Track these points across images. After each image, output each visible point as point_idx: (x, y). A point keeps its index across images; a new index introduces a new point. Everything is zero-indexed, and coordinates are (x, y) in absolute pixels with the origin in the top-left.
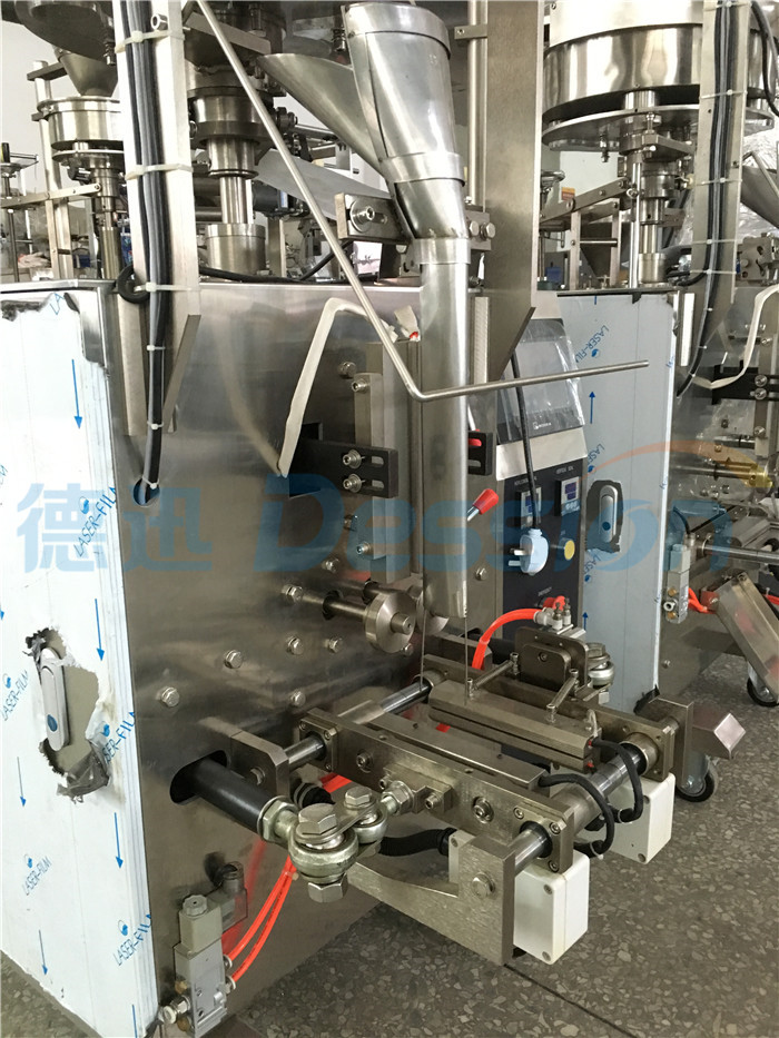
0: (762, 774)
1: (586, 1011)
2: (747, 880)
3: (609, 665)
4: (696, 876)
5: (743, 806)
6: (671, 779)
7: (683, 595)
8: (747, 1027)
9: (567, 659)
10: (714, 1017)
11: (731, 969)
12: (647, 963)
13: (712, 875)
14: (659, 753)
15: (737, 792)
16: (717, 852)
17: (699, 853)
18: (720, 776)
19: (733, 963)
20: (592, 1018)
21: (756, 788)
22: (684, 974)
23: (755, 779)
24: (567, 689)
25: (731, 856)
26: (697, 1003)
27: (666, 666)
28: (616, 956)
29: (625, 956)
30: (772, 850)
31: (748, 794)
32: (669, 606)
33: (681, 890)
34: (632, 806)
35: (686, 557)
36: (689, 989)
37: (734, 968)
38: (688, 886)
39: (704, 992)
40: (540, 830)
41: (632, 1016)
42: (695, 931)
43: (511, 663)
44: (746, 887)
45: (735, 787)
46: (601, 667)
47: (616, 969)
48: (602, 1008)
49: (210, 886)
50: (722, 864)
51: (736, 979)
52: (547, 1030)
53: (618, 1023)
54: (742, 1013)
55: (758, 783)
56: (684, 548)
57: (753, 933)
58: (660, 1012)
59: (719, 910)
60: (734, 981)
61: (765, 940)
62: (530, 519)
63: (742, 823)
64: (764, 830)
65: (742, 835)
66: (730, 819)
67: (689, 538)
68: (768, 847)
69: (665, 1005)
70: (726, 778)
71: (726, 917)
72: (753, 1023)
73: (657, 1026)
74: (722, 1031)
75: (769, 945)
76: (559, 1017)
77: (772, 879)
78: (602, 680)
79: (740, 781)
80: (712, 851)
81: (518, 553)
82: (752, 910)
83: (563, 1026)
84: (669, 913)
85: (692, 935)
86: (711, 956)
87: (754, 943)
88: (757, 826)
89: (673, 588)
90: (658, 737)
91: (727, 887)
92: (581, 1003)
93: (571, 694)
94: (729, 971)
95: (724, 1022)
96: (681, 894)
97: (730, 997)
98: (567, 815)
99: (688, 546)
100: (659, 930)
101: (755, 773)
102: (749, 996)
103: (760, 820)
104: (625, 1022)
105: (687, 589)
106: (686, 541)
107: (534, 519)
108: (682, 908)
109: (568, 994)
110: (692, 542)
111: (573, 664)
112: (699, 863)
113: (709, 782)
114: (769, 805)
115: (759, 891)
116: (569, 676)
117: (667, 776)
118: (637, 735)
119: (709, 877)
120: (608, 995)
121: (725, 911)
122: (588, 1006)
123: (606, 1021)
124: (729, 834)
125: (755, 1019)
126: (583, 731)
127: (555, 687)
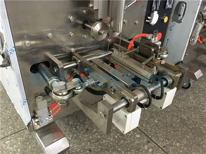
0: (204, 85)
1: (143, 132)
2: (192, 109)
3: (167, 53)
4: (179, 106)
5: (197, 92)
6: (176, 89)
7: (196, 37)
8: (182, 145)
9: (153, 50)
10: (174, 140)
11: (182, 130)
12: (161, 124)
13: (184, 107)
14: (173, 82)
15: (196, 88)
16: (187, 101)
17: (182, 101)
18: (193, 83)
19: (183, 128)
20: (144, 134)
21: (201, 88)
22: (170, 129)
23: (202, 86)
24: (150, 59)
25: (190, 103)
26: (171, 136)
27: (186, 56)
28: (154, 121)
29: (156, 121)
30: (201, 103)
31: (199, 89)
32: (191, 40)
33: (175, 109)
34: (160, 96)
35: (200, 26)
36: (170, 132)
37: (183, 130)
38: (177, 108)
39: (173, 134)
40: (127, 100)
41: (154, 136)
42: (175, 119)
43: (137, 49)
44: (191, 111)
45: (196, 87)
46: (165, 54)
47: (153, 124)
48: (147, 132)
49: (46, 94)
50: (187, 104)
51: (183, 132)
52: (132, 135)
53: (150, 137)
54: (181, 141)
55: (202, 87)
56: (200, 24)
57: (190, 122)
58: (161, 136)
59: (183, 115)
60: (182, 133)
61: (193, 125)
62: (155, 8)
63: (195, 96)
64: (200, 98)
65: (195, 98)
66: (192, 94)
67: (203, 22)
68: (200, 102)
69: (163, 135)
70: (194, 84)
71: (184, 117)
72: (184, 144)
73: (159, 140)
74: (175, 144)
75: (193, 126)
76: (136, 132)
77: (199, 110)
78: (164, 57)
79: (198, 85)
80: (185, 101)
81: (149, 18)
82: (191, 117)
83: (137, 135)
84: (170, 114)
85: (174, 120)
86: (178, 126)
87: (190, 125)
88: (199, 97)
89: (194, 35)
90: (174, 77)
91: (187, 110)
92: (142, 130)
93: (152, 60)
94: (181, 130)
95: (176, 142)
96: (175, 110)
97: (180, 136)
98: (135, 98)
99: (202, 24)
100: (167, 117)
101: (202, 84)
102: (184, 137)
103: (200, 96)
104: (152, 137)
105: (198, 36)
106: (201, 22)
107: (156, 8)
108: (174, 113)
109: (140, 127)
110: (203, 23)
111: (155, 52)
112: (181, 103)
113: (190, 85)
114: (204, 92)
115: (195, 112)
116: (152, 55)
117: (174, 88)
118: (168, 76)
119: (183, 107)
120: (149, 130)
121: (184, 116)
122: (144, 131)
123: (147, 136)
124: (191, 97)
125: (184, 143)
126: (151, 71)
127: (147, 57)
